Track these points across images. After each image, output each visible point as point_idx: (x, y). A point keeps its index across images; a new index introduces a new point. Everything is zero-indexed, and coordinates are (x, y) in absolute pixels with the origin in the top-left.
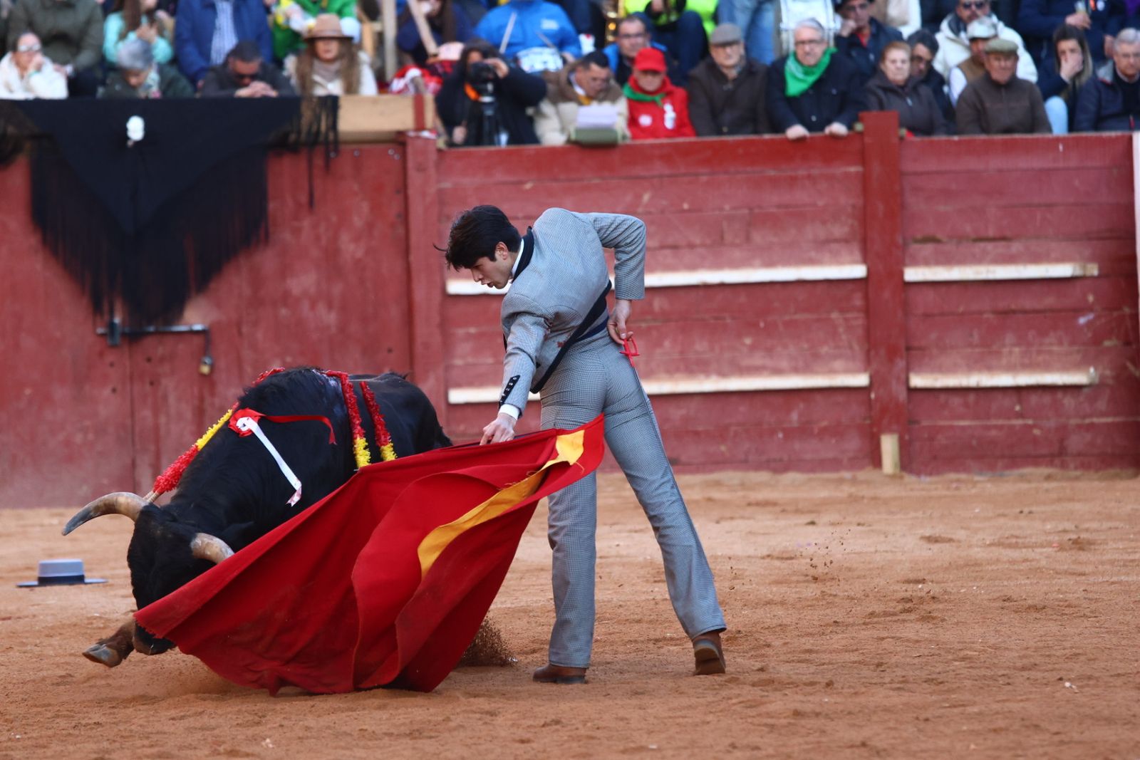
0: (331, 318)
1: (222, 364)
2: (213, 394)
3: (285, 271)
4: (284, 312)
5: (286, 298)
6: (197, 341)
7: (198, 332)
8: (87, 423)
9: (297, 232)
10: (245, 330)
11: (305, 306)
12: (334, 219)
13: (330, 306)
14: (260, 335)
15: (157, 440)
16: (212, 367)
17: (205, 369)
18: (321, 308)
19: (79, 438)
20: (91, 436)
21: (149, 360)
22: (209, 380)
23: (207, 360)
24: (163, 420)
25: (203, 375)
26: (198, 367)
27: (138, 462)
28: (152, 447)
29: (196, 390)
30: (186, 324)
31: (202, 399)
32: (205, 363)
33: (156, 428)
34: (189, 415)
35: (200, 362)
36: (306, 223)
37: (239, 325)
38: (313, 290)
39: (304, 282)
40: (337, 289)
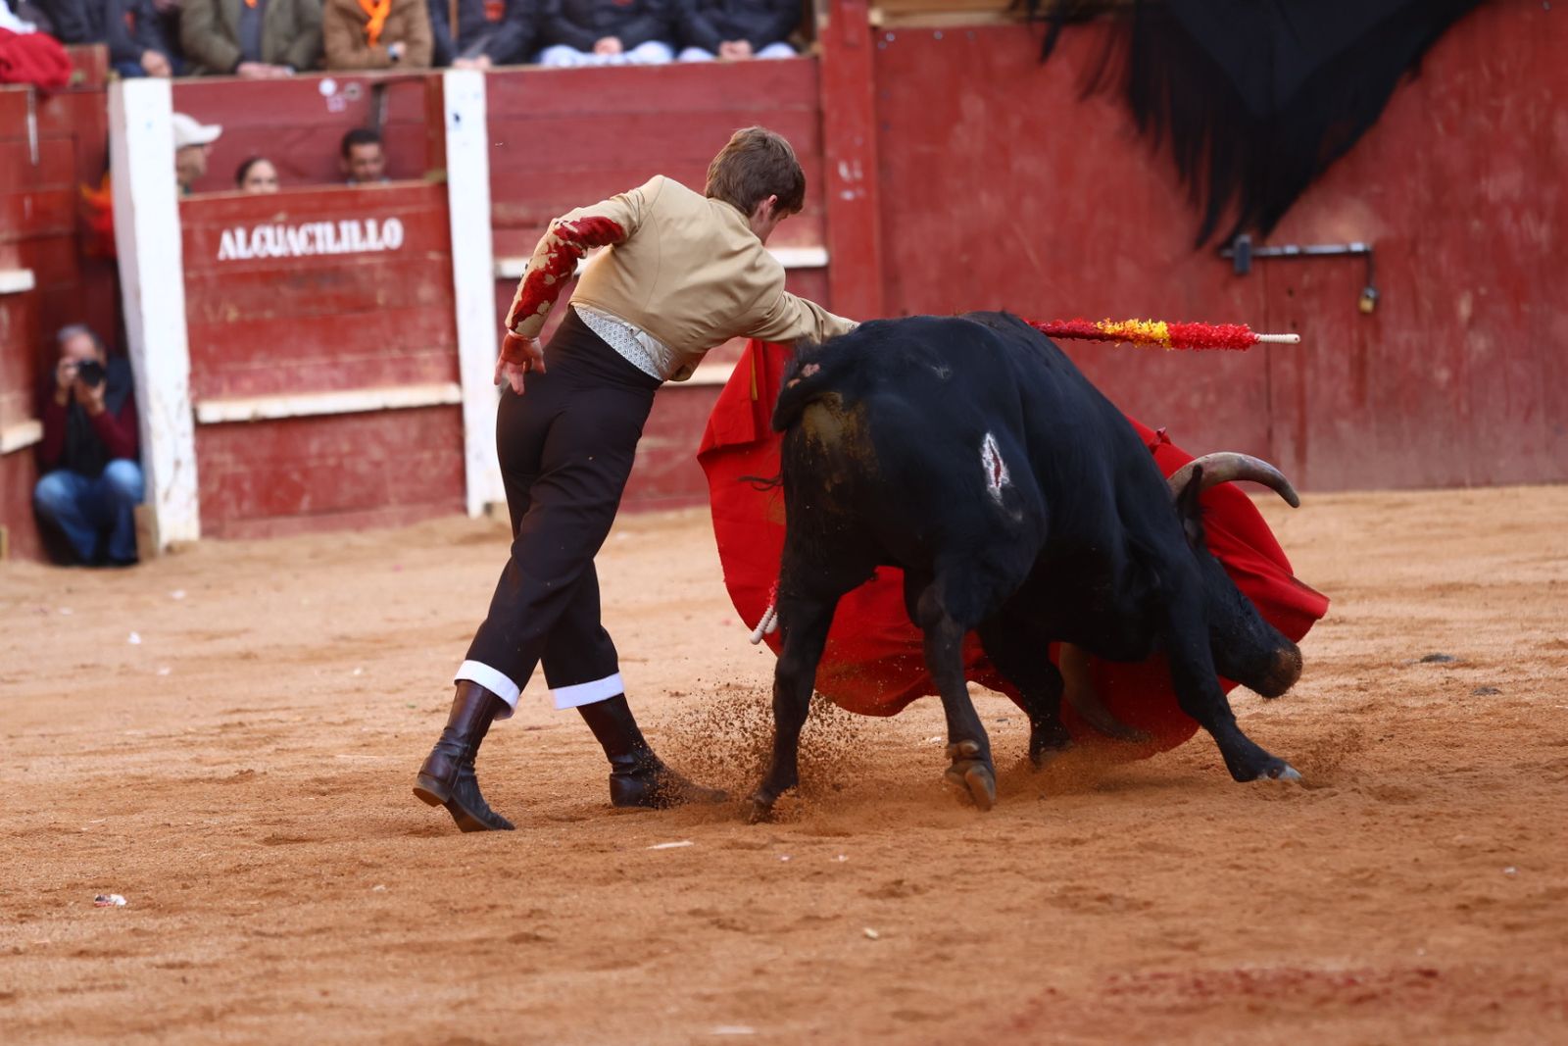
0: (1542, 234)
1: (1391, 297)
2: (1378, 337)
3: (1479, 168)
4: (1476, 225)
5: (1481, 206)
6: (1356, 266)
7: (1357, 255)
8: (1206, 379)
9: (1496, 114)
10: (1422, 250)
11: (1506, 218)
12: (1547, 95)
13: (1541, 216)
14: (1443, 257)
15: (1301, 403)
16: (1377, 302)
17: (1367, 305)
18: (1529, 221)
19: (1195, 401)
20: (1211, 398)
21: (1290, 293)
22: (1372, 319)
23: (1371, 293)
24: (1309, 374)
25: (1364, 314)
26: (1357, 304)
27: (1276, 433)
28: (1295, 413)
29: (1355, 335)
30: (1341, 242)
31: (1363, 347)
32: (1368, 297)
33: (1300, 386)
34: (1344, 368)
35: (1360, 295)
36: (1508, 102)
37: (1414, 244)
38: (1517, 194)
39: (1505, 183)
40: (1550, 194)
